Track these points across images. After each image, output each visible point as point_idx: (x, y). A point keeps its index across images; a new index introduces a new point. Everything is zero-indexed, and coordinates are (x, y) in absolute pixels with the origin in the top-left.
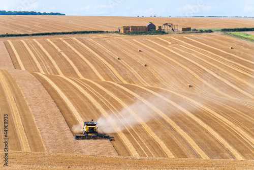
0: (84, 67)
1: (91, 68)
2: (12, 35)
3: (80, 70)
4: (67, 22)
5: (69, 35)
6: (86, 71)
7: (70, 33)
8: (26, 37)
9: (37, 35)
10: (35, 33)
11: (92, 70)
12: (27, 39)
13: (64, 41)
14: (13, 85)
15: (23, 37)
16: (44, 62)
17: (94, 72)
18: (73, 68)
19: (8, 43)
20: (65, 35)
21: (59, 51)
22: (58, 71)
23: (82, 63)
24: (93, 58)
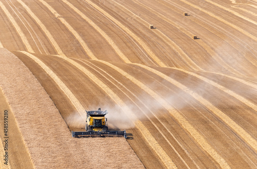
1: (107, 43)
3: (91, 47)
6: (101, 48)
11: (110, 46)
16: (34, 35)
17: (113, 50)
21: (56, 17)
22: (56, 49)
23: (93, 35)
24: (111, 27)
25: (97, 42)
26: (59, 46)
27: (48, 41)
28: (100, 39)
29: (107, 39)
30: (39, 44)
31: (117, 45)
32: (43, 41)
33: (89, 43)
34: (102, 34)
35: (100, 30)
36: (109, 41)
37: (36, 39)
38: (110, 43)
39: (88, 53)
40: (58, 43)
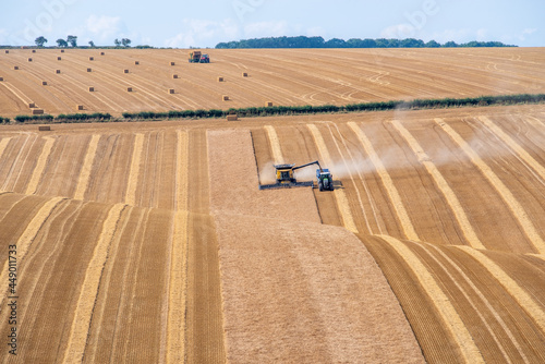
0: (489, 211)
1: (510, 213)
2: (283, 110)
3: (475, 221)
4: (479, 68)
5: (468, 108)
6: (495, 224)
7: (474, 102)
8: (329, 114)
9: (363, 107)
10: (360, 102)
11: (515, 220)
12: (327, 123)
13: (447, 128)
14: (205, 265)
15: (319, 115)
16: (364, 195)
17: (519, 227)
18: (451, 214)
19: (265, 133)
20: (455, 109)
21: (420, 160)
22: (403, 223)
23: (485, 196)
24: (527, 182)
25: (488, 211)
26: (411, 219)
27: (390, 208)
28: (497, 205)
29: (511, 206)
30: (370, 213)
31: (529, 217)
32: (379, 208)
33: (473, 212)
34: (503, 195)
35: (503, 186)
36: (514, 211)
37: (367, 204)
38: (516, 215)
39: (466, 235)
40: (410, 214)
